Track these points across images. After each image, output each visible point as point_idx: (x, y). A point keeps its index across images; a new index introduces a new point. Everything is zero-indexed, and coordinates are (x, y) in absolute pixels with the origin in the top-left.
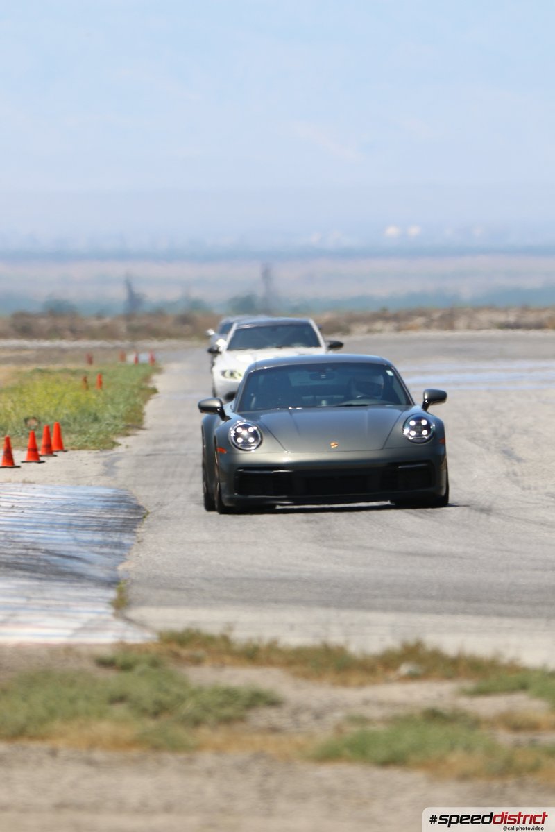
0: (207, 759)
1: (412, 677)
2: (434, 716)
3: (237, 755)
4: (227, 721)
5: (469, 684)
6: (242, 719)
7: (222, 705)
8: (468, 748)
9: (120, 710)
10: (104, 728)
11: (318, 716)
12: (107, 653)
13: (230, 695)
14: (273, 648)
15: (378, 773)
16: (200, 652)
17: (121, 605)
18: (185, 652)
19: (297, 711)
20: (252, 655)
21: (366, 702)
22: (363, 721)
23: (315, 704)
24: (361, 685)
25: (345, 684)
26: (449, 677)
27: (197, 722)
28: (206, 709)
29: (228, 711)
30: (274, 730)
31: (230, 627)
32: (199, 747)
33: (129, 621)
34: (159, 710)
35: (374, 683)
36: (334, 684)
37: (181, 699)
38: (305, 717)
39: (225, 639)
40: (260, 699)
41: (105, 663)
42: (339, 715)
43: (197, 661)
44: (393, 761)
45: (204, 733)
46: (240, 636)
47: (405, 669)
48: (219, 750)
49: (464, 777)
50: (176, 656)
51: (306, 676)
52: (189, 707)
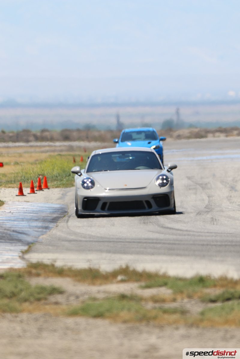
0: (24, 316)
1: (122, 281)
2: (123, 297)
3: (37, 314)
4: (39, 300)
5: (143, 284)
6: (46, 299)
7: (39, 293)
8: (129, 310)
11: (77, 297)
13: (43, 289)
14: (70, 270)
15: (92, 321)
16: (41, 272)
18: (34, 271)
19: (71, 295)
20: (61, 272)
21: (99, 292)
22: (95, 299)
23: (78, 292)
24: (101, 284)
25: (94, 284)
26: (137, 281)
27: (26, 300)
28: (32, 295)
29: (41, 296)
30: (57, 303)
31: (55, 261)
32: (22, 311)
34: (12, 296)
35: (106, 284)
36: (89, 284)
37: (21, 291)
38: (72, 298)
39: (53, 265)
40: (55, 291)
42: (86, 297)
43: (38, 275)
44: (99, 315)
45: (26, 305)
46: (59, 264)
47: (120, 278)
48: (30, 312)
49: (125, 322)
50: (30, 273)
51: (79, 281)
52: (23, 294)
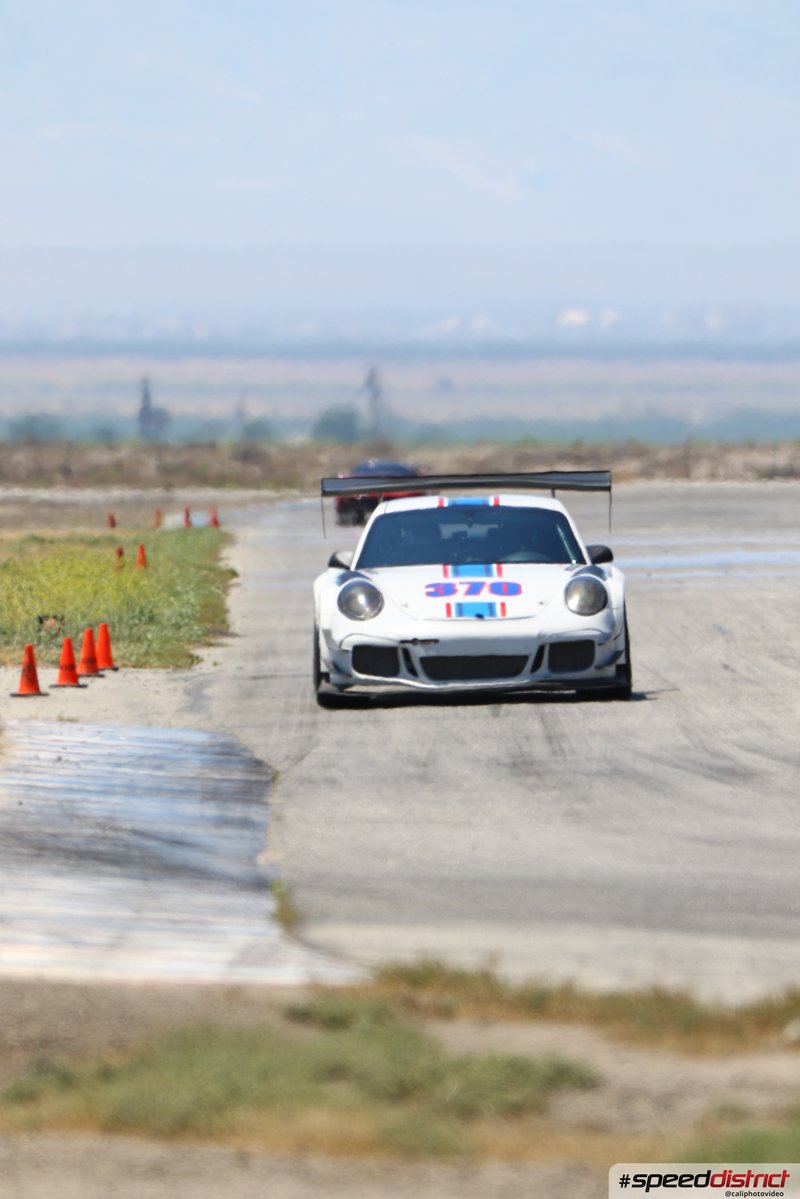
4: (515, 1111)
6: (540, 1109)
7: (503, 1086)
9: (342, 1091)
10: (318, 1120)
11: (665, 1102)
12: (301, 1000)
13: (517, 1070)
16: (448, 998)
17: (290, 919)
18: (426, 997)
19: (627, 1097)
20: (537, 1004)
21: (740, 1084)
24: (727, 1054)
27: (467, 1112)
28: (480, 1092)
29: (515, 1096)
31: (493, 959)
32: (479, 1152)
33: (313, 947)
34: (402, 1092)
37: (436, 1076)
38: (642, 1108)
39: (489, 978)
40: (566, 1077)
41: (299, 1015)
42: (697, 1104)
43: (445, 1013)
45: (483, 1131)
46: (513, 973)
50: (411, 1004)
51: (632, 1039)
52: (453, 1087)
